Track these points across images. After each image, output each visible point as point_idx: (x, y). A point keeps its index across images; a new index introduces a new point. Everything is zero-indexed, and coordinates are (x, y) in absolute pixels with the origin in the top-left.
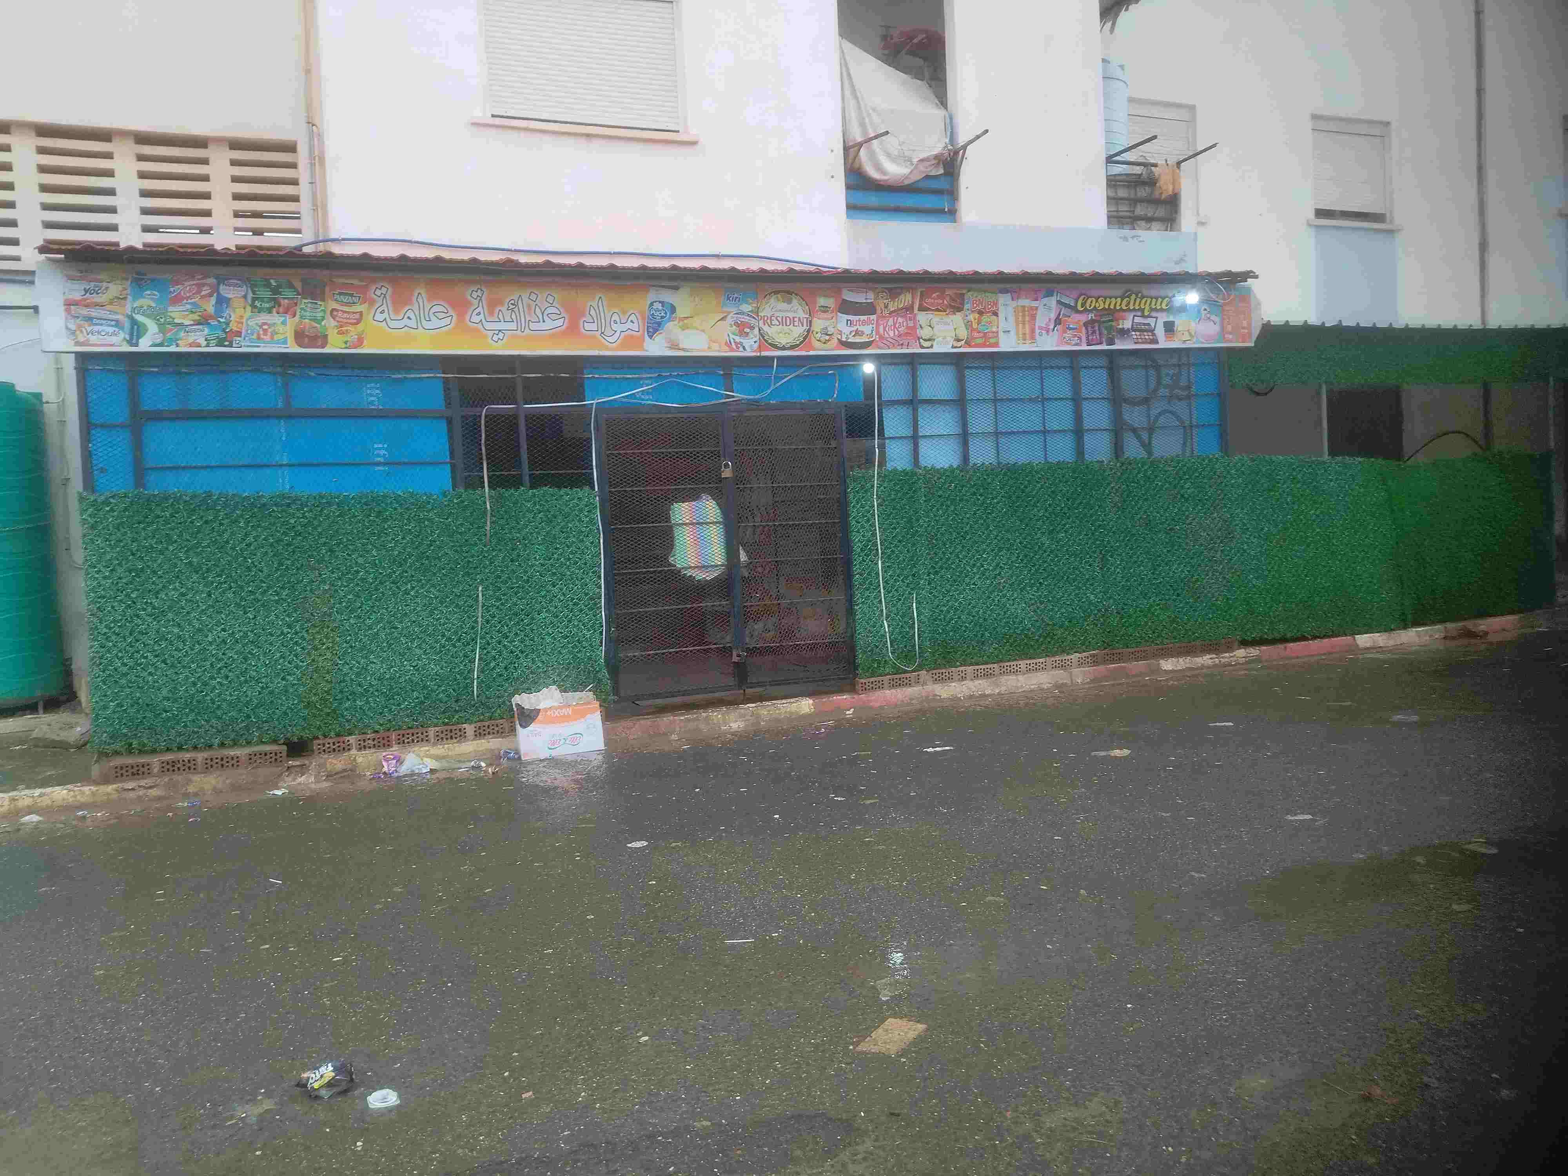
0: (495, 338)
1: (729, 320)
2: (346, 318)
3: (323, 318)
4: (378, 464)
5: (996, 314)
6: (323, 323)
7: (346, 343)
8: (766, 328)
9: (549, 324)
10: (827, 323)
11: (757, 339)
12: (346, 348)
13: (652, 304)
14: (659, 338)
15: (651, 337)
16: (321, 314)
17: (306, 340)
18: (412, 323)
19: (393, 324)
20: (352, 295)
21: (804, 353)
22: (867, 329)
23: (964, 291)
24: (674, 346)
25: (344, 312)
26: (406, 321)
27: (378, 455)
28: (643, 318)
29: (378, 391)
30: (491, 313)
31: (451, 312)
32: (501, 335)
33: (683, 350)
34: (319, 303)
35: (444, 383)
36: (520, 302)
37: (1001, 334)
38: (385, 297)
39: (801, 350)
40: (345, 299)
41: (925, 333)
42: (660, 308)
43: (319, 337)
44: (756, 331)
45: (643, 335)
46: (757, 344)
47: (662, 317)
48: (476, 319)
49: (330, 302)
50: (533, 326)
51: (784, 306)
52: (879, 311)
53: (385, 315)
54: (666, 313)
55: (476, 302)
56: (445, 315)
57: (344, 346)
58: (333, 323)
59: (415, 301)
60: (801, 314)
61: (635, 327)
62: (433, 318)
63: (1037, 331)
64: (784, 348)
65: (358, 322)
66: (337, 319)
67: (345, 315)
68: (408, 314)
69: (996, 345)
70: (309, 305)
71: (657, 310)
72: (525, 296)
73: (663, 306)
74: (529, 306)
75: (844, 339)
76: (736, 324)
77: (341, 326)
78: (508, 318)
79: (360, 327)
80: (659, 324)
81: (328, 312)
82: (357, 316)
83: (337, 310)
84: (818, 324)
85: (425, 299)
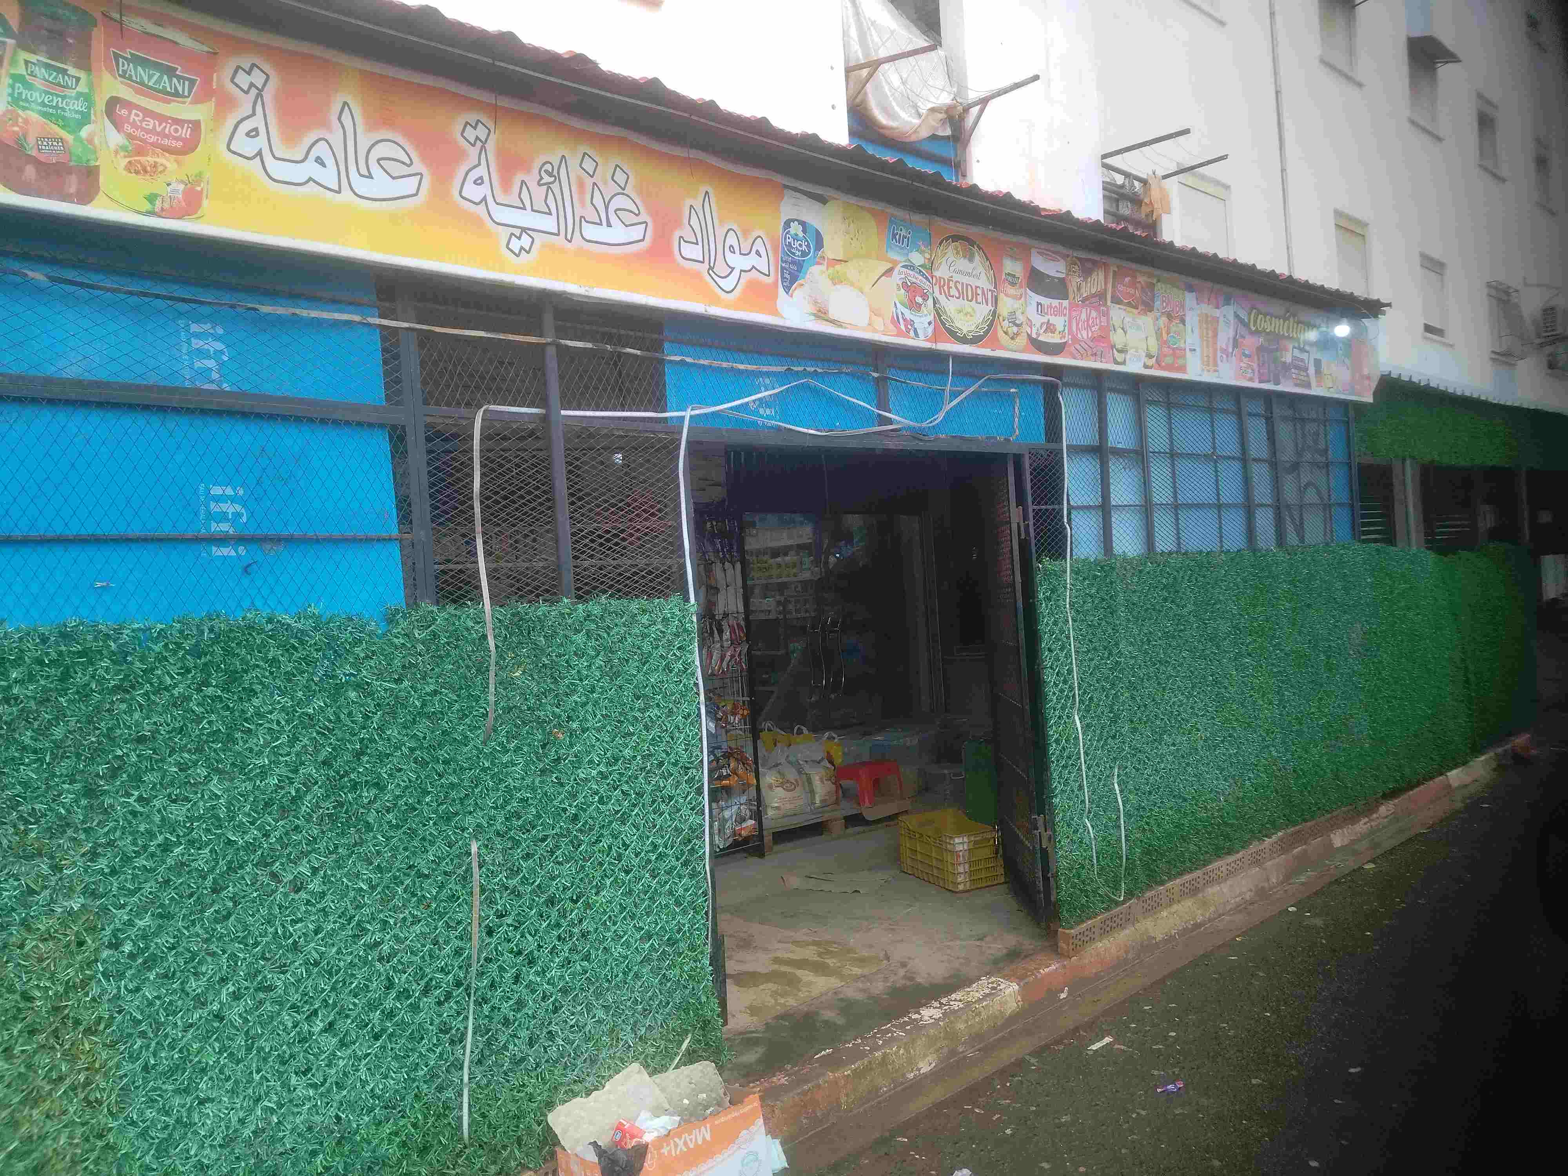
0: (515, 245)
1: (897, 277)
2: (153, 132)
3: (85, 119)
4: (221, 540)
5: (1183, 322)
6: (84, 133)
7: (151, 198)
8: (942, 299)
9: (617, 233)
10: (1017, 304)
11: (931, 318)
12: (151, 213)
13: (787, 224)
14: (799, 293)
15: (787, 289)
16: (80, 106)
17: (30, 172)
18: (328, 176)
19: (277, 169)
20: (170, 72)
21: (987, 352)
22: (1059, 322)
23: (1155, 281)
24: (821, 314)
25: (148, 113)
26: (310, 169)
27: (224, 517)
28: (775, 250)
29: (220, 346)
30: (506, 184)
31: (419, 166)
32: (525, 241)
33: (833, 322)
34: (72, 71)
35: (384, 339)
36: (563, 171)
37: (1188, 353)
38: (259, 95)
39: (983, 347)
40: (153, 78)
41: (1117, 338)
42: (801, 234)
43: (70, 171)
44: (930, 302)
45: (775, 284)
46: (932, 326)
47: (804, 254)
48: (473, 192)
49: (106, 77)
50: (591, 232)
51: (963, 264)
52: (1071, 296)
53: (261, 142)
54: (808, 246)
55: (473, 152)
56: (406, 170)
57: (147, 206)
58: (115, 138)
59: (334, 118)
60: (984, 282)
61: (763, 266)
62: (376, 170)
63: (1219, 354)
64: (964, 340)
65: (190, 146)
66: (128, 128)
67: (151, 124)
68: (321, 150)
69: (1182, 369)
70: (41, 72)
71: (795, 238)
72: (573, 162)
73: (804, 231)
74: (581, 185)
75: (1034, 336)
76: (905, 285)
77: (140, 151)
78: (540, 205)
79: (194, 162)
80: (800, 266)
81: (100, 105)
82: (185, 132)
83: (129, 105)
84: (1007, 305)
85: (359, 119)
